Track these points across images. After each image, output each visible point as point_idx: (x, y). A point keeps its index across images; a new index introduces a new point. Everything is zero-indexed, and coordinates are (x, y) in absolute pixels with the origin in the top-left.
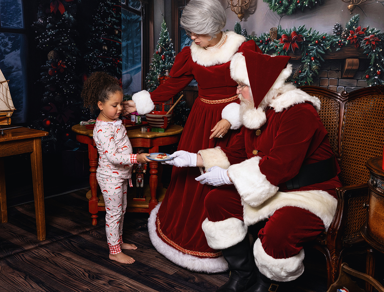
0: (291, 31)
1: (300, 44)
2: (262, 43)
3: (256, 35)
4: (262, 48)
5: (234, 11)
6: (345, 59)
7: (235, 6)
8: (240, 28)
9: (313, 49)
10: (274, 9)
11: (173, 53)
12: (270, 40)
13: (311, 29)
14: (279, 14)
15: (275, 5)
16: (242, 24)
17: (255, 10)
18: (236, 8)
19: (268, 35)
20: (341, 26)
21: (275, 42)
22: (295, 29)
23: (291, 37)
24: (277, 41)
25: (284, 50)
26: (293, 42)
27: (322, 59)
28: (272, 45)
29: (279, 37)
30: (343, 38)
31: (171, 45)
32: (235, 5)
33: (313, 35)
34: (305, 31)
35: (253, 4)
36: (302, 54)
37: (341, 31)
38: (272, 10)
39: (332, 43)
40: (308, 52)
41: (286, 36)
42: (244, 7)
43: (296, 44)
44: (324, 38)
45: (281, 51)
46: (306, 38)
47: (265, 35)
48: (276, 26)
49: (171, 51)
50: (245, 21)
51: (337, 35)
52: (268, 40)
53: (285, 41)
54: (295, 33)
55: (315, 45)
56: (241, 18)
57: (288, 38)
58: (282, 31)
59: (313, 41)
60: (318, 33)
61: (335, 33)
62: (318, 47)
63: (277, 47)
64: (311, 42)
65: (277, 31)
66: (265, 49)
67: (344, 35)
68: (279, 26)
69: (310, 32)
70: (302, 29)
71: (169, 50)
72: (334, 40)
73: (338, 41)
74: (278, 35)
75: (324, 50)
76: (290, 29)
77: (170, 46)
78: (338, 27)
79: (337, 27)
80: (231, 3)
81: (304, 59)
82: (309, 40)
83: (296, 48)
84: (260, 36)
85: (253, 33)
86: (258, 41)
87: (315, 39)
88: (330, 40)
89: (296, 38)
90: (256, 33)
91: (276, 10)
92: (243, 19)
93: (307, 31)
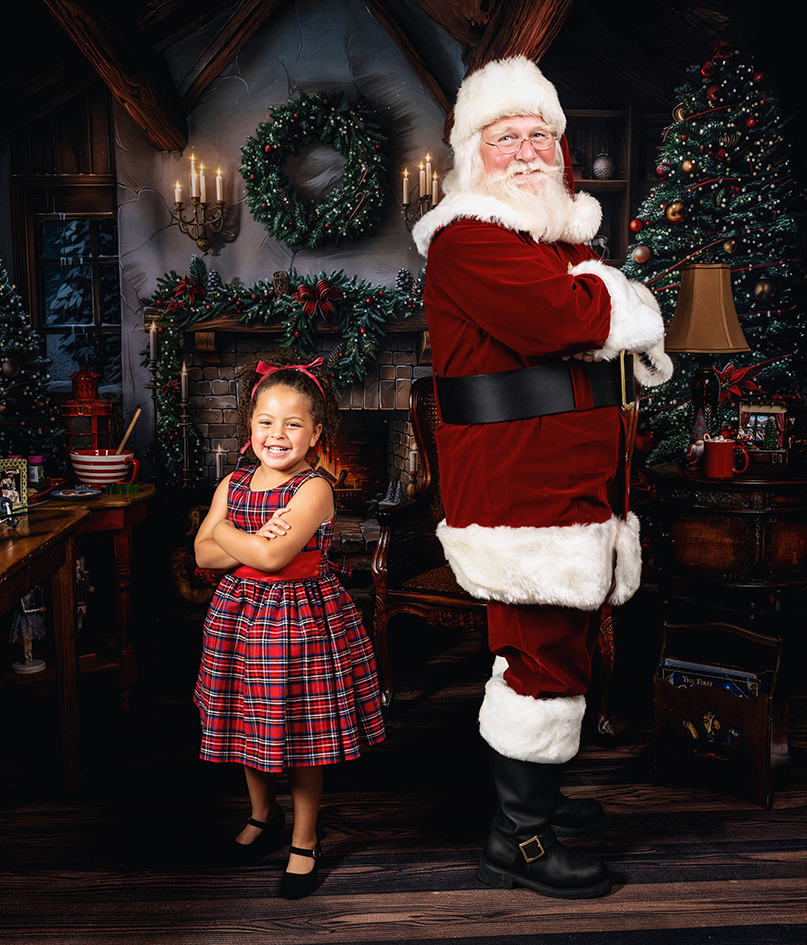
0: (316, 280)
1: (335, 304)
2: (257, 301)
3: (243, 284)
4: (259, 311)
5: (188, 233)
6: (422, 332)
7: (189, 223)
8: (204, 268)
9: (363, 314)
10: (278, 235)
11: (23, 318)
12: (273, 295)
13: (355, 277)
14: (288, 245)
15: (280, 229)
16: (208, 261)
17: (237, 234)
18: (190, 227)
19: (270, 285)
20: (409, 274)
21: (285, 299)
22: (325, 276)
23: (318, 291)
24: (290, 297)
25: (305, 315)
26: (323, 300)
27: (381, 332)
28: (280, 306)
29: (292, 290)
30: (415, 296)
31: (16, 300)
32: (188, 220)
33: (361, 288)
34: (345, 280)
35: (231, 223)
36: (343, 323)
37: (411, 283)
38: (274, 238)
39: (397, 303)
40: (355, 319)
41: (307, 287)
42: (211, 226)
43: (329, 303)
44: (381, 295)
45: (300, 317)
46: (347, 293)
47: (263, 284)
48: (286, 269)
49: (17, 314)
50: (216, 254)
51: (404, 290)
52: (269, 295)
53: (305, 298)
54: (326, 282)
55: (365, 306)
56: (205, 249)
57: (312, 292)
58: (299, 279)
59: (361, 299)
60: (370, 284)
61: (400, 286)
62: (371, 310)
63: (290, 310)
64: (358, 301)
65: (288, 278)
66: (265, 312)
67: (416, 290)
68: (290, 270)
69: (354, 283)
70: (338, 276)
71: (8, 311)
72: (400, 298)
73: (407, 300)
74: (290, 285)
75: (383, 316)
76: (316, 276)
77: (12, 301)
78: (405, 276)
79: (402, 275)
80: (178, 217)
81: (346, 333)
82: (354, 297)
83: (330, 311)
84: (253, 287)
85: (236, 280)
86: (248, 296)
87: (364, 296)
88: (393, 298)
89: (328, 294)
90: (242, 280)
91: (282, 238)
92: (211, 251)
93: (348, 280)
